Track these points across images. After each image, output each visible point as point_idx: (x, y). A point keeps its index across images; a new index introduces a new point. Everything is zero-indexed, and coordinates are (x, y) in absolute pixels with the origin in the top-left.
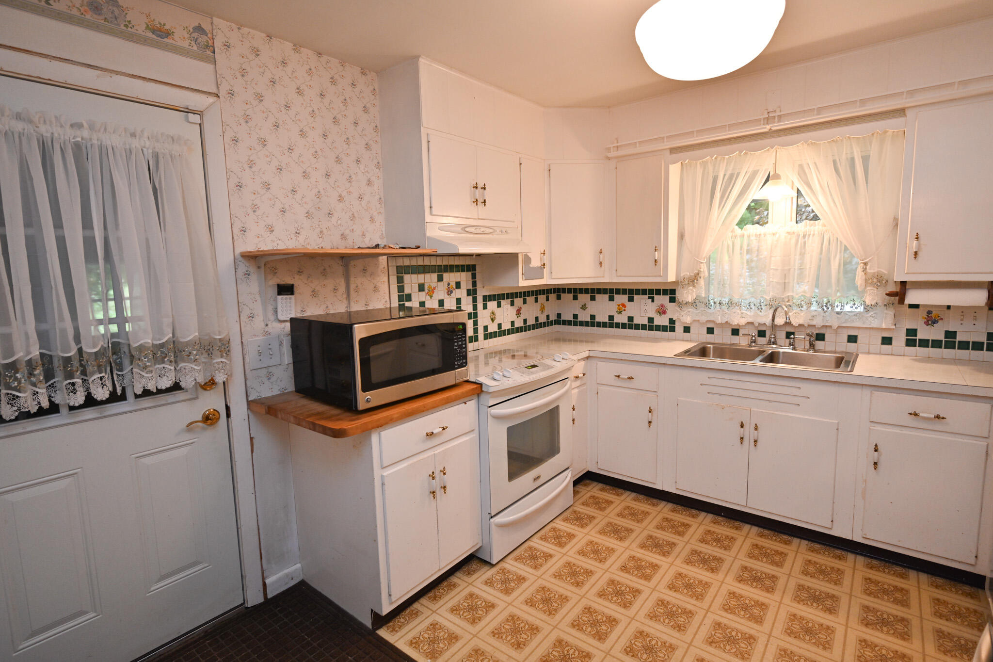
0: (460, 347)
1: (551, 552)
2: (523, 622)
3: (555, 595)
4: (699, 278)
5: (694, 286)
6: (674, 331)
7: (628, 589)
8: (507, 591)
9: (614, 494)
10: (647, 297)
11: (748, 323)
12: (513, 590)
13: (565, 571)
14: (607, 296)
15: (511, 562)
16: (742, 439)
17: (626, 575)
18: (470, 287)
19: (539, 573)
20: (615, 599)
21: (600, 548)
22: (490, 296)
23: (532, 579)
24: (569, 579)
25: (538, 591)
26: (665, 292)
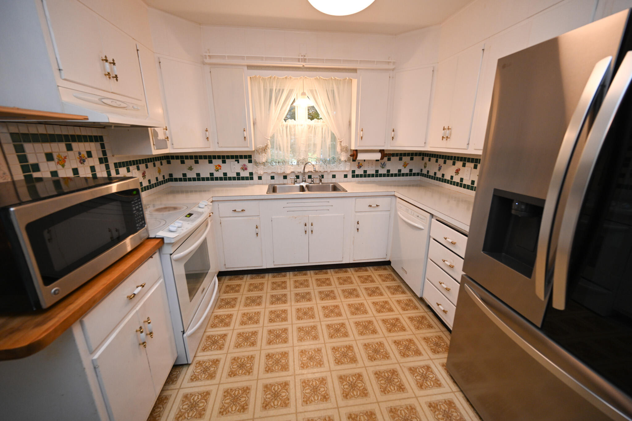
0: (138, 210)
1: (224, 332)
2: (236, 390)
3: (244, 359)
4: (267, 148)
5: (266, 153)
6: (253, 179)
7: (280, 331)
8: (212, 376)
9: (239, 280)
10: (234, 160)
11: (292, 172)
12: (215, 372)
13: (240, 340)
14: (207, 161)
15: (201, 354)
16: (306, 231)
17: (275, 324)
18: (101, 156)
19: (225, 350)
20: (278, 340)
21: (251, 315)
22: (120, 163)
23: (223, 357)
24: (246, 344)
25: (232, 363)
26: (245, 157)
